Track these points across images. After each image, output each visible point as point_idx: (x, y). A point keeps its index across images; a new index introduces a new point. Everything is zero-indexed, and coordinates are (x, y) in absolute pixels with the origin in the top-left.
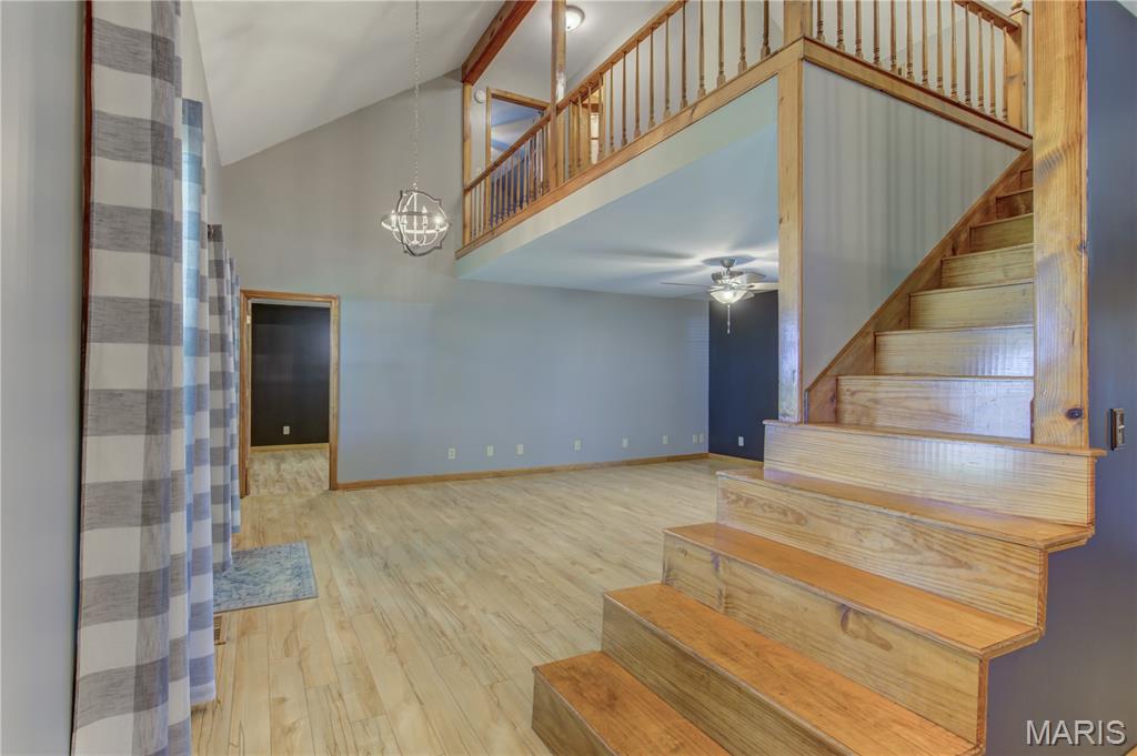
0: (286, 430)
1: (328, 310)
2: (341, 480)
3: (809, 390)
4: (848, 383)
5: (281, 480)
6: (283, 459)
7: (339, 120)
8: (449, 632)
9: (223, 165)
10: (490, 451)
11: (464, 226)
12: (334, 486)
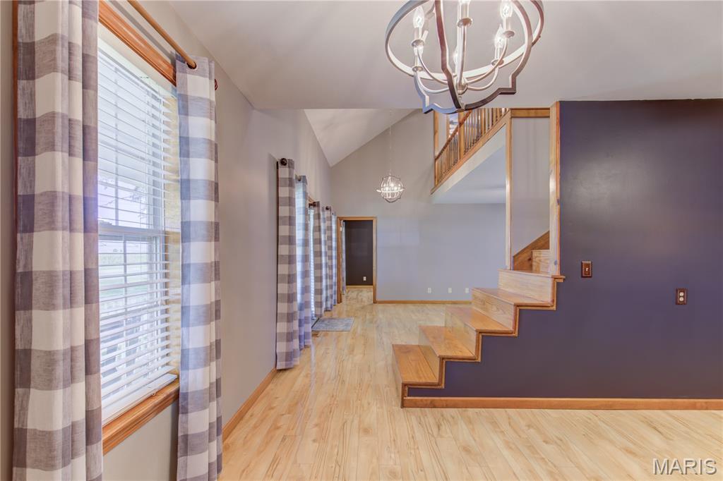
0: (365, 279)
1: (372, 221)
2: (378, 299)
3: (514, 257)
4: (535, 253)
5: (357, 298)
6: (361, 291)
7: (375, 138)
8: (385, 343)
9: (331, 165)
10: (450, 291)
11: (435, 177)
12: (375, 302)
